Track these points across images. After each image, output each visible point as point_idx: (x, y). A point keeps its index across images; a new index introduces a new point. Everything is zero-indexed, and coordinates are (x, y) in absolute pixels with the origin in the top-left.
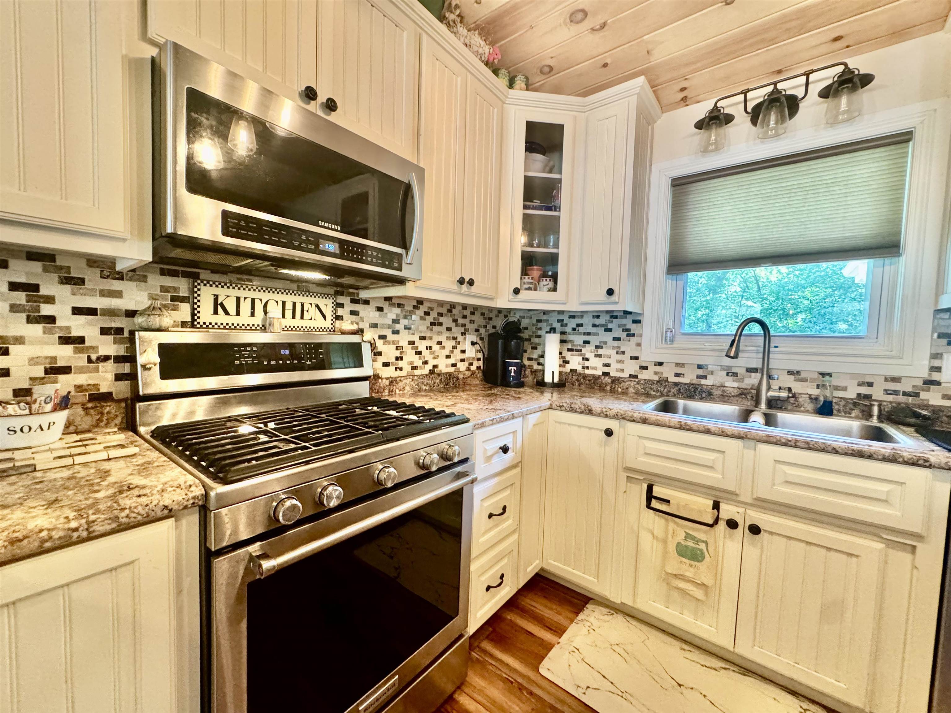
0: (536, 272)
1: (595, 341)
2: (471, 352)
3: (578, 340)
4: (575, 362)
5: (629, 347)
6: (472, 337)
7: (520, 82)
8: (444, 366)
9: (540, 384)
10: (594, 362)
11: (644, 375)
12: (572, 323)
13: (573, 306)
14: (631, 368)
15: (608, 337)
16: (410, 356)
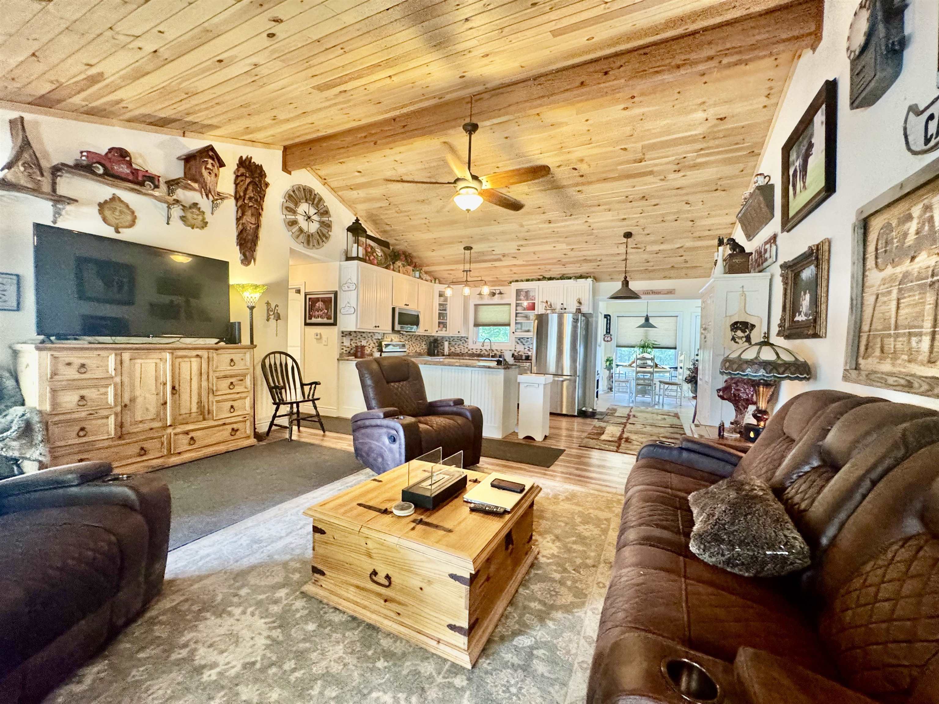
0: (441, 326)
1: (458, 343)
2: (424, 347)
3: (453, 343)
4: (453, 349)
5: (466, 345)
6: (424, 343)
7: (437, 281)
8: (418, 351)
9: (443, 355)
10: (458, 349)
11: (469, 352)
12: (452, 339)
13: (451, 335)
14: (466, 350)
15: (461, 343)
16: (411, 348)
